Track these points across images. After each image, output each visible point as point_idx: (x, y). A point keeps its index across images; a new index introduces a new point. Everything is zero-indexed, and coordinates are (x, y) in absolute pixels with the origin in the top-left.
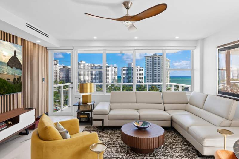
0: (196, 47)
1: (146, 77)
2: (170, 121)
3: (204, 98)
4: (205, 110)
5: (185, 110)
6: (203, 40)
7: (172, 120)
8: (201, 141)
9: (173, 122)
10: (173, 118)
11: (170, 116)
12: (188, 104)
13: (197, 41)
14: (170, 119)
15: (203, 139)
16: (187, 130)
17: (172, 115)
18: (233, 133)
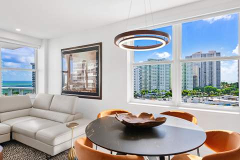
0: (40, 46)
2: (10, 134)
3: (50, 98)
4: (51, 110)
5: (29, 116)
6: (48, 40)
7: (12, 132)
8: (50, 142)
9: (13, 134)
10: (13, 128)
11: (10, 127)
12: (33, 109)
13: (42, 40)
14: (10, 131)
15: (53, 139)
16: (34, 136)
17: (12, 125)
18: (78, 124)
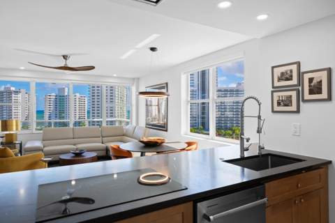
1: (91, 112)
11: (106, 146)
